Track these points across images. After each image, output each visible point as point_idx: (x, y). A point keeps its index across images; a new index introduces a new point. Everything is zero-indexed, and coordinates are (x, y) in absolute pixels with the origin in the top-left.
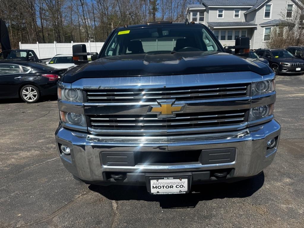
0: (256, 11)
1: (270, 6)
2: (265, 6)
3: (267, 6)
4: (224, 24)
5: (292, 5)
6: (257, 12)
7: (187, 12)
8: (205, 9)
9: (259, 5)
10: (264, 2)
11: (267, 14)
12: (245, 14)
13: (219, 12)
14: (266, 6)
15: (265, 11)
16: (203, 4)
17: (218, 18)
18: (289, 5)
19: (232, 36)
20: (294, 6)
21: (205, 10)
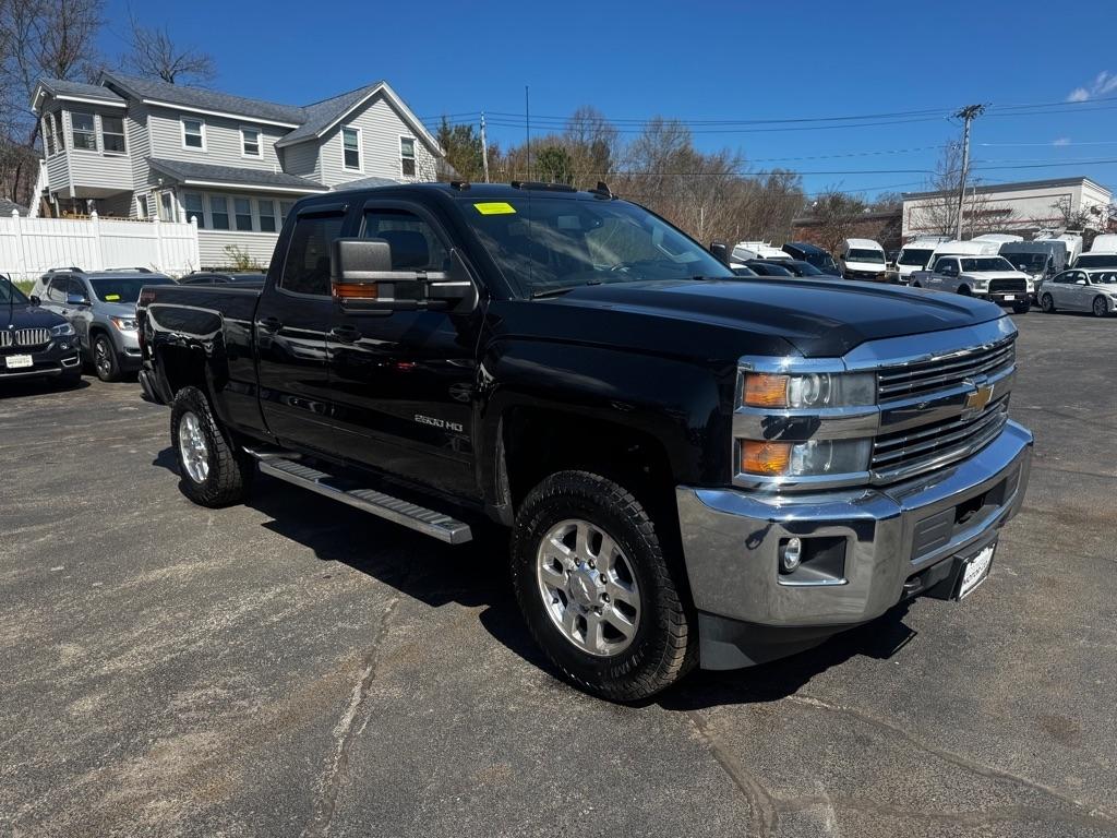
0: (316, 143)
1: (354, 132)
2: (341, 132)
3: (347, 132)
4: (217, 174)
5: (410, 142)
6: (322, 148)
7: (41, 108)
8: (124, 105)
9: (326, 126)
10: (337, 118)
11: (352, 159)
12: (280, 146)
13: (187, 128)
14: (344, 131)
15: (343, 148)
16: (110, 86)
17: (184, 146)
18: (404, 141)
19: (250, 217)
20: (417, 143)
21: (124, 112)
